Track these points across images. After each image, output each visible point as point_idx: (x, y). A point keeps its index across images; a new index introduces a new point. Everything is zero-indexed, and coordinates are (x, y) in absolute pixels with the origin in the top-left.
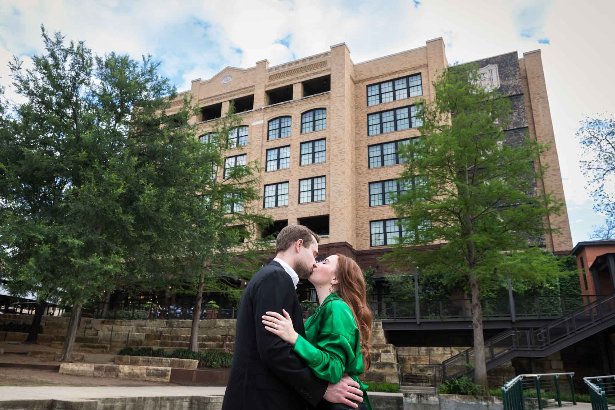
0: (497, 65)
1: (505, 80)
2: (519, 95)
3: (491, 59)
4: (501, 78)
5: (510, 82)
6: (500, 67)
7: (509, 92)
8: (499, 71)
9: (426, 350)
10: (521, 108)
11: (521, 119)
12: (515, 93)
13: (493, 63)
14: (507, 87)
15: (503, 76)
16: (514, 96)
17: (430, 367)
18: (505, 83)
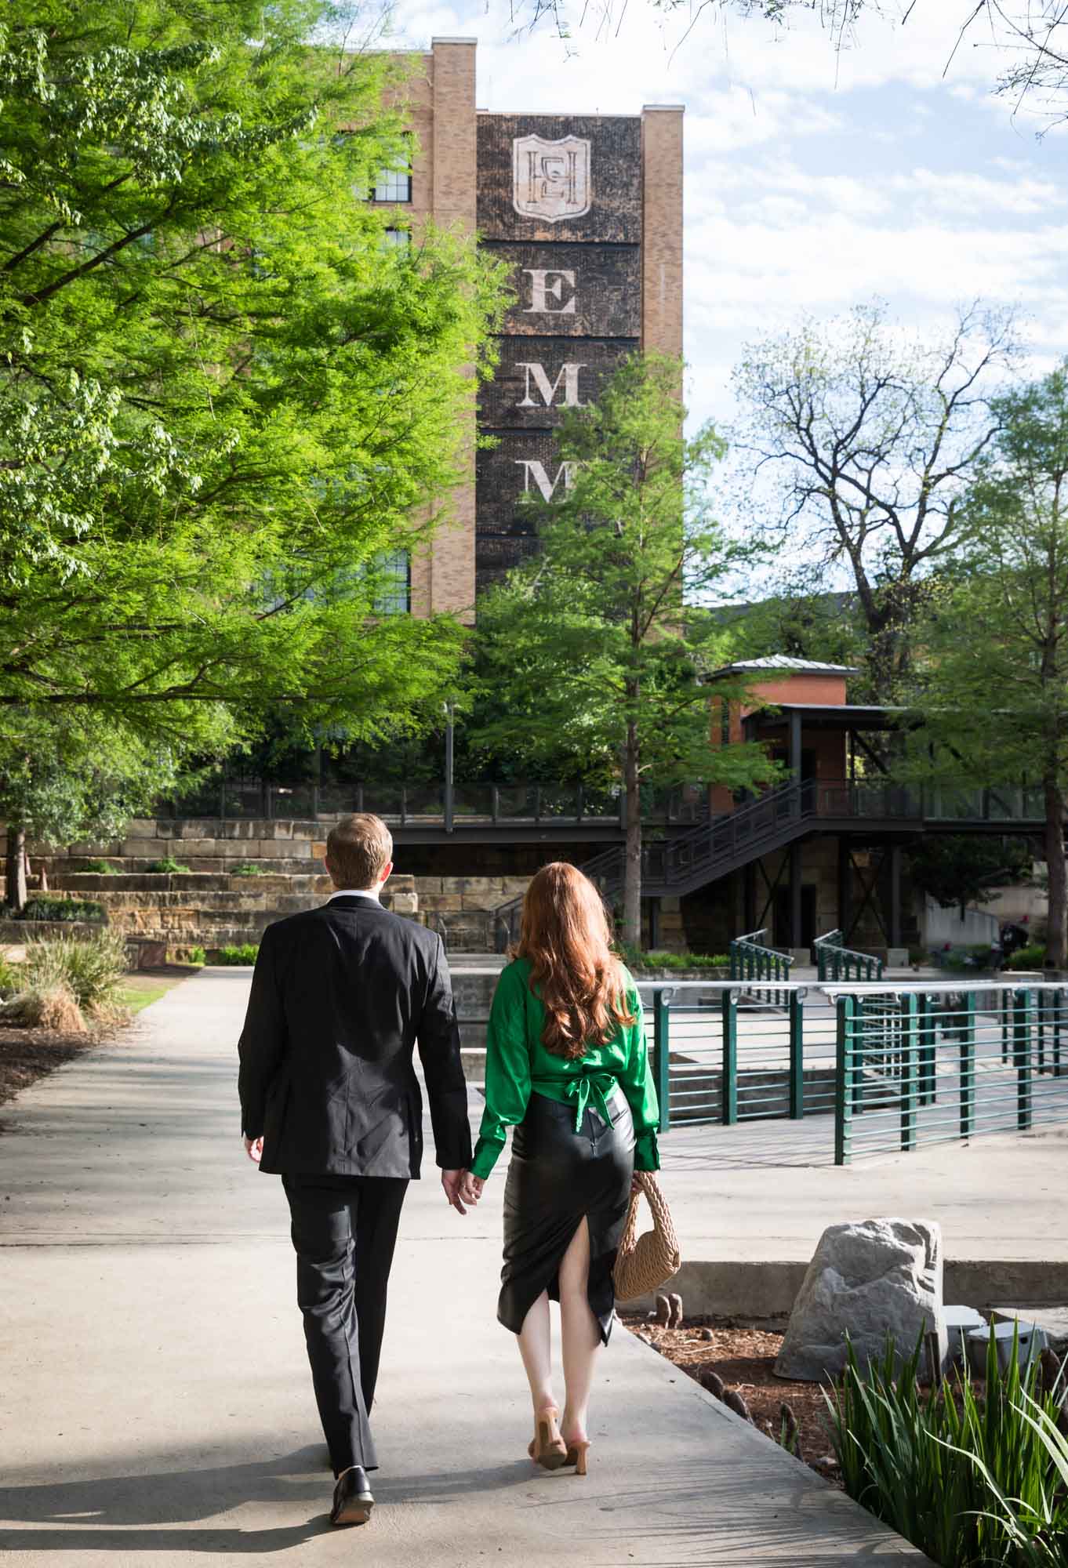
0: (589, 143)
1: (604, 193)
2: (629, 244)
3: (576, 119)
4: (594, 183)
5: (615, 204)
6: (596, 152)
7: (610, 232)
8: (593, 163)
9: (456, 883)
10: (630, 284)
11: (627, 312)
12: (621, 237)
13: (581, 135)
14: (607, 216)
15: (601, 180)
16: (618, 244)
17: (464, 916)
18: (603, 202)
